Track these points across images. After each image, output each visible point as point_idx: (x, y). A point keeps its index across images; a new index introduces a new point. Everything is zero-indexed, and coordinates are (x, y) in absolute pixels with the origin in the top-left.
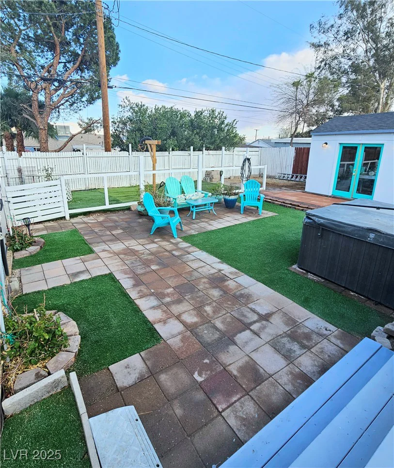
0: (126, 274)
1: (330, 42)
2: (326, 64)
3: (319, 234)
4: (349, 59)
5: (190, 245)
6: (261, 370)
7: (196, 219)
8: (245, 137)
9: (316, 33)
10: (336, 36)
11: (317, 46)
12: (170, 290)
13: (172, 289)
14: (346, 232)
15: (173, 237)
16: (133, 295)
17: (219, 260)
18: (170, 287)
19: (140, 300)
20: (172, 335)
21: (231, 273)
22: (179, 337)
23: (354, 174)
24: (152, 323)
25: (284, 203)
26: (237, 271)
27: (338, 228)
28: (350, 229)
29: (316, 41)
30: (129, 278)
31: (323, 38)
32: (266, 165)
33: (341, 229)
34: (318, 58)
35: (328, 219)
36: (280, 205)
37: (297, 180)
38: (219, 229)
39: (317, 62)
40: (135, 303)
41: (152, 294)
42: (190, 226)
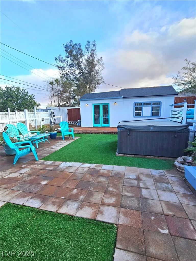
0: (25, 197)
1: (65, 67)
2: (64, 76)
3: (129, 134)
4: (73, 75)
5: (52, 161)
6: (175, 203)
7: (39, 148)
8: (40, 104)
9: (58, 62)
10: (67, 65)
11: (59, 67)
12: (75, 191)
13: (76, 190)
14: (141, 130)
15: (36, 160)
16: (51, 208)
17: (81, 163)
18: (72, 189)
19: (61, 209)
20: (116, 217)
21: (96, 167)
22: (121, 215)
23: (100, 116)
24: (93, 218)
25: (78, 132)
26: (97, 165)
27: (137, 129)
28: (142, 128)
29: (59, 65)
30: (31, 199)
31: (62, 65)
32: (61, 116)
33: (138, 129)
34: (61, 73)
35: (131, 126)
36: (77, 133)
37: (71, 124)
38: (60, 149)
39: (61, 74)
40: (61, 213)
41: (66, 200)
42: (40, 152)
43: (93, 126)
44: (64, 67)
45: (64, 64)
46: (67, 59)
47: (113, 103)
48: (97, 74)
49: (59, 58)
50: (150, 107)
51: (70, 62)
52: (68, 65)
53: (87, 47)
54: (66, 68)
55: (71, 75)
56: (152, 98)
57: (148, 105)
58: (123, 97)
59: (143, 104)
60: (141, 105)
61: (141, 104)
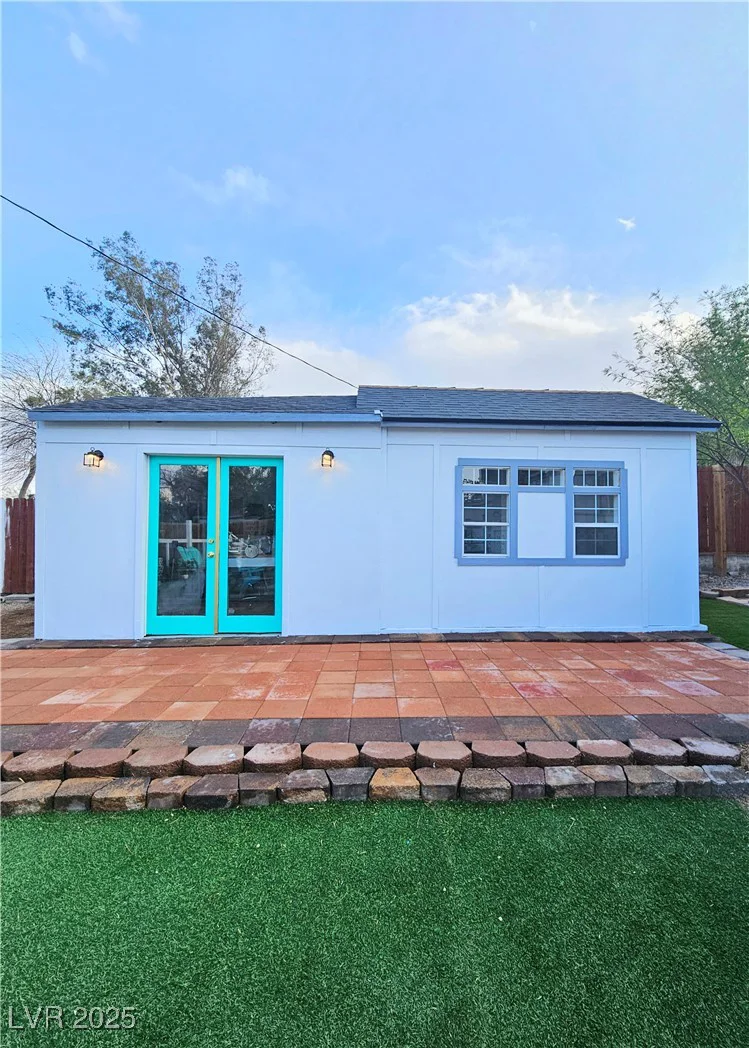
4: (138, 375)
9: (62, 308)
10: (107, 325)
23: (209, 553)
29: (64, 321)
34: (77, 357)
39: (77, 364)
43: (140, 635)
44: (90, 336)
45: (95, 323)
46: (107, 304)
47: (315, 461)
48: (244, 385)
49: (66, 292)
50: (561, 497)
51: (121, 316)
52: (114, 329)
53: (206, 278)
54: (103, 340)
55: (127, 374)
56: (567, 437)
57: (546, 481)
58: (385, 420)
59: (512, 477)
60: (503, 482)
61: (504, 472)
